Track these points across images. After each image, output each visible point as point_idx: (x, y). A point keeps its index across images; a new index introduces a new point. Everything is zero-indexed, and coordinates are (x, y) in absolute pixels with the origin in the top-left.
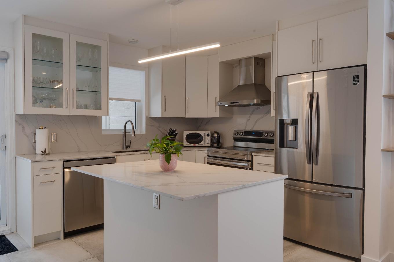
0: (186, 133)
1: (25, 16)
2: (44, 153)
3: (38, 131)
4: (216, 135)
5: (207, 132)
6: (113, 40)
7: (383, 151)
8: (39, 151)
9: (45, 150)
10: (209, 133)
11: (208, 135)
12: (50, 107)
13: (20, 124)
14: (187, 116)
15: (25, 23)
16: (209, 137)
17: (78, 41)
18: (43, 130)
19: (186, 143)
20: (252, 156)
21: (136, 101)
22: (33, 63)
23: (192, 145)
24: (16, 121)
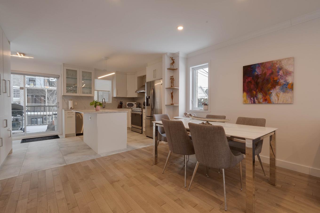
0: (127, 103)
1: (64, 64)
2: (71, 108)
3: (69, 101)
4: (138, 104)
5: (135, 103)
6: (96, 70)
7: (166, 105)
8: (69, 108)
9: (72, 107)
10: (136, 103)
11: (135, 104)
12: (73, 93)
13: (63, 99)
14: (127, 97)
15: (64, 66)
16: (136, 104)
17: (83, 71)
18: (71, 101)
19: (127, 107)
20: (142, 110)
21: (109, 91)
22: (66, 79)
23: (130, 107)
24: (62, 98)
